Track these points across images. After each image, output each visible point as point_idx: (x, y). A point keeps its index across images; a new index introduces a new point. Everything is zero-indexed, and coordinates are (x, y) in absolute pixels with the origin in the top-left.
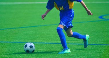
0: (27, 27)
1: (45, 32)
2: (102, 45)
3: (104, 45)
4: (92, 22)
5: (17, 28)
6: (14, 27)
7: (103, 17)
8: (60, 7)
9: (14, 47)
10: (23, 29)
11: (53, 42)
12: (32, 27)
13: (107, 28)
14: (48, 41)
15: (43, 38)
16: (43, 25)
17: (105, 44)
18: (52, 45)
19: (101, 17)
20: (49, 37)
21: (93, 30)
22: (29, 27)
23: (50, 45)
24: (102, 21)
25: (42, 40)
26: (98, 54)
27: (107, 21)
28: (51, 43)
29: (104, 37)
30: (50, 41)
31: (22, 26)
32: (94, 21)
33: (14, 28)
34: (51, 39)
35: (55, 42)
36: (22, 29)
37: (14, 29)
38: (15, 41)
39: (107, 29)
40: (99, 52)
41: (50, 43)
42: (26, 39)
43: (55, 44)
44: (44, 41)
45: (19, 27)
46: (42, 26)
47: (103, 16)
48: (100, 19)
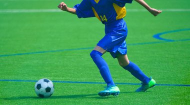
0: (28, 54)
1: (60, 62)
2: (159, 85)
3: (162, 85)
4: (142, 44)
5: (11, 55)
6: (5, 53)
7: (161, 36)
8: (101, 16)
9: (6, 89)
10: (22, 56)
11: (74, 80)
12: (37, 53)
13: (167, 56)
14: (64, 78)
15: (56, 72)
16: (56, 50)
17: (164, 83)
18: (72, 85)
19: (157, 36)
20: (66, 71)
21: (143, 59)
22: (32, 53)
23: (68, 85)
24: (158, 42)
25: (54, 76)
26: (151, 101)
27: (168, 43)
28: (70, 82)
29: (162, 71)
30: (68, 79)
31: (19, 52)
32: (145, 44)
33: (6, 55)
34: (69, 75)
35: (78, 79)
36: (20, 56)
37: (6, 57)
38: (7, 77)
39: (168, 58)
40: (154, 98)
41: (68, 82)
42: (26, 74)
43: (76, 84)
44: (57, 78)
45: (14, 53)
46: (54, 51)
47: (161, 34)
48: (156, 40)
